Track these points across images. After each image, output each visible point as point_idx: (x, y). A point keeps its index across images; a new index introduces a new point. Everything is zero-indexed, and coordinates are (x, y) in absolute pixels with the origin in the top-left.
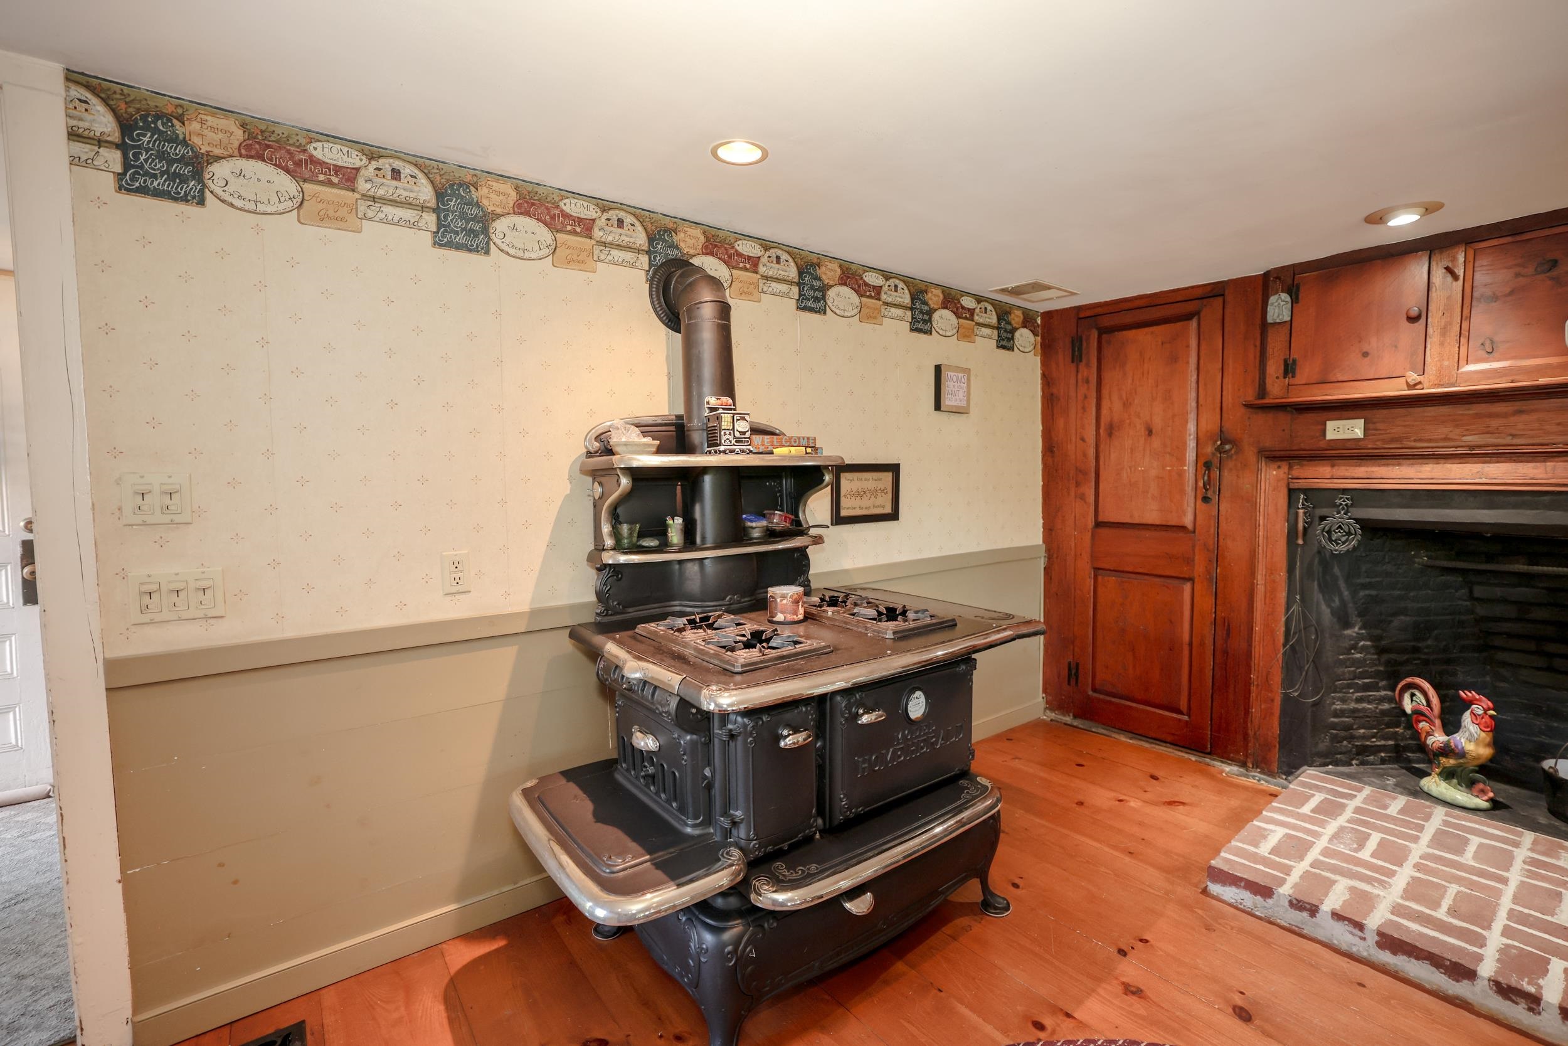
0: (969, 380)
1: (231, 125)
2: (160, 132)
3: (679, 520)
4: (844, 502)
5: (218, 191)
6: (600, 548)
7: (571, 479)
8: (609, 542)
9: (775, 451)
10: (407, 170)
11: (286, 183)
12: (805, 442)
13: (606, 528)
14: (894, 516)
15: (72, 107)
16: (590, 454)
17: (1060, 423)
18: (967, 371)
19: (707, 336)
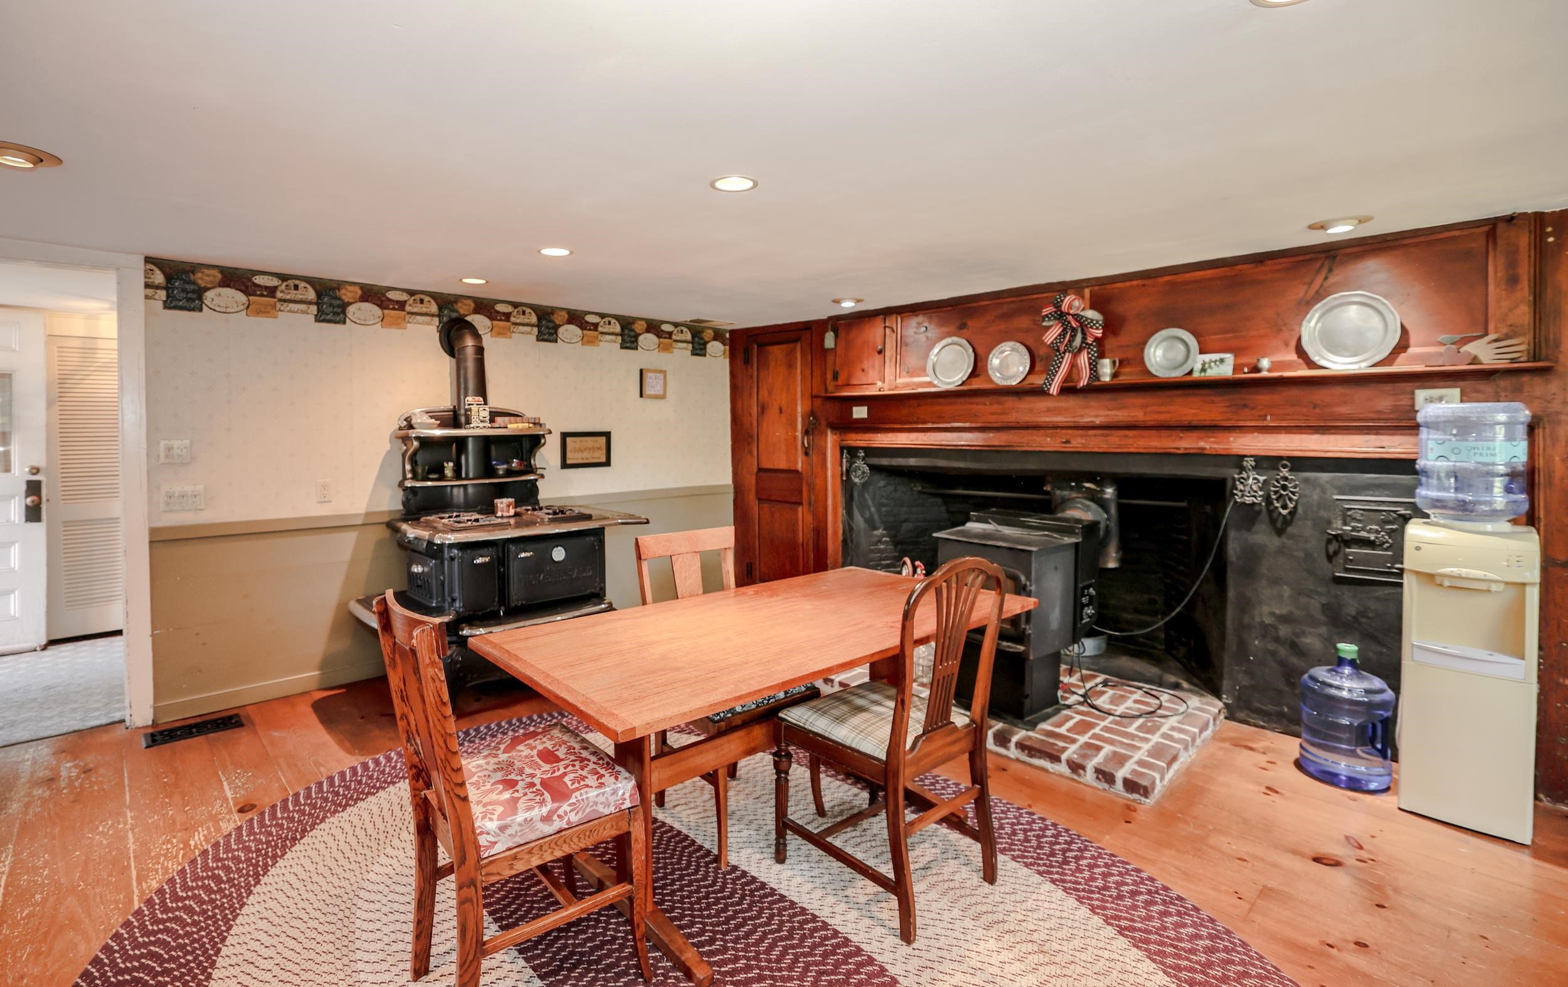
0: (665, 378)
1: (216, 272)
2: (184, 280)
3: (451, 464)
4: (569, 455)
5: (209, 304)
6: (405, 478)
7: (390, 441)
8: (409, 476)
9: (509, 426)
10: (302, 284)
11: (241, 297)
12: (533, 421)
13: (408, 467)
14: (607, 463)
15: (148, 273)
16: (400, 428)
17: (739, 403)
18: (664, 372)
19: (470, 365)
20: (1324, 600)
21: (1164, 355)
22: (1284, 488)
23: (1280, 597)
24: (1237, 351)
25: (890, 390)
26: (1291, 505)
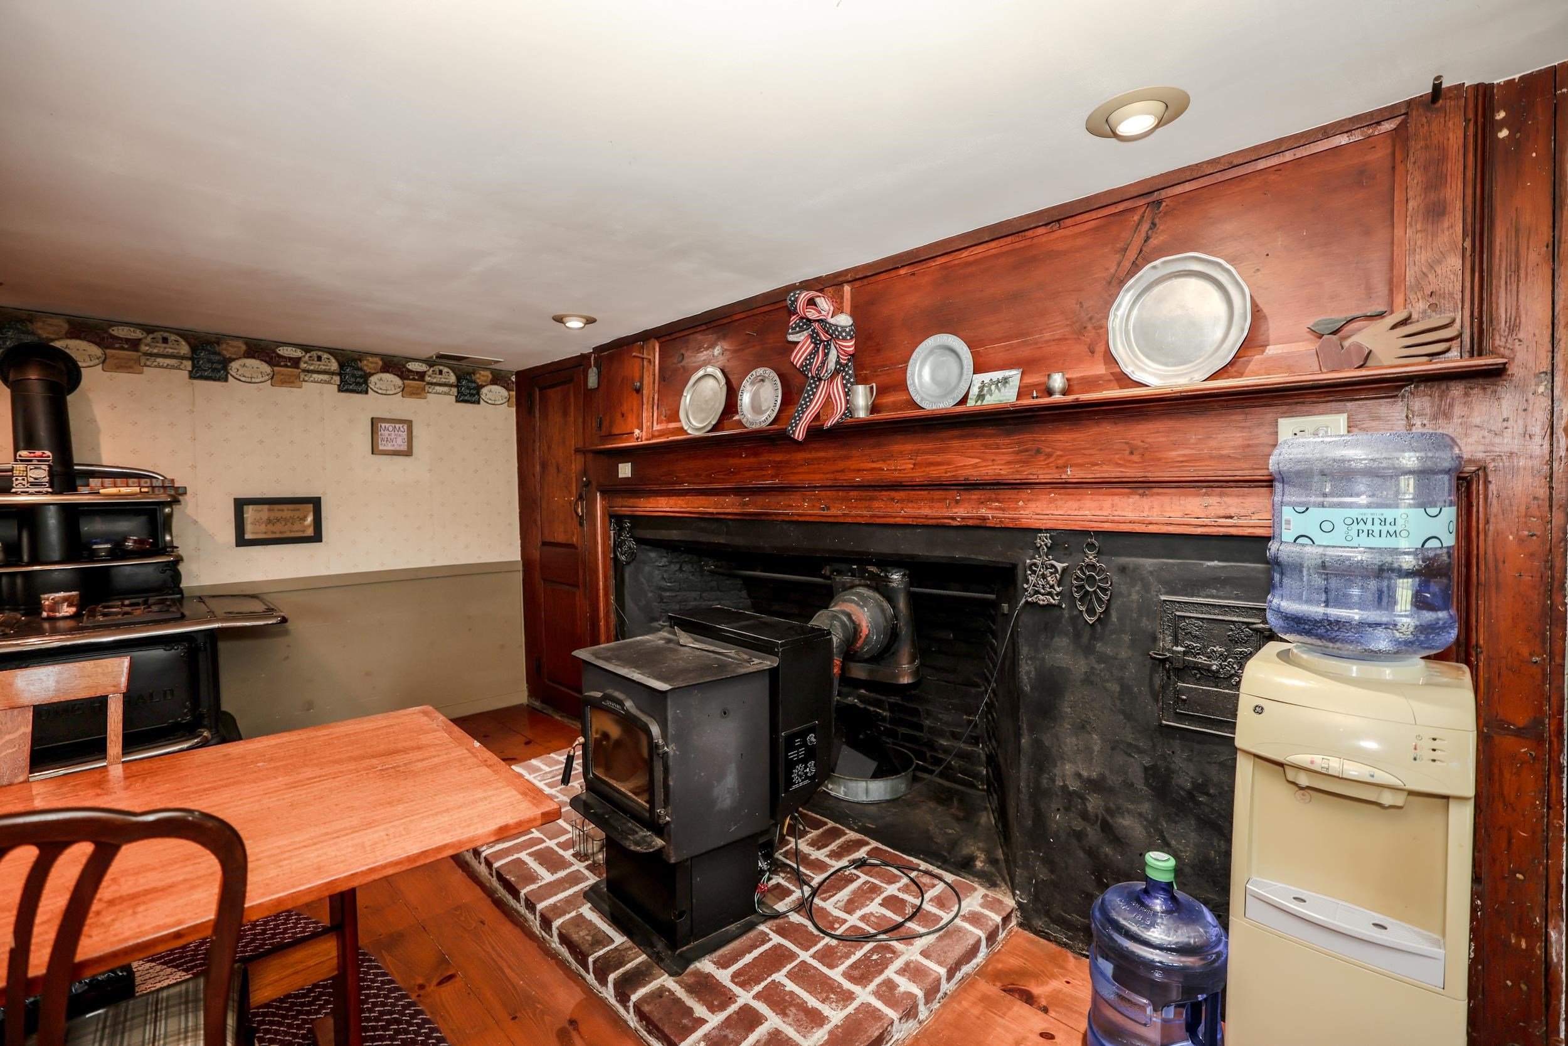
0: (410, 429)
4: (250, 528)
9: (103, 490)
14: (316, 538)
17: (524, 461)
18: (409, 423)
20: (1147, 761)
21: (933, 378)
22: (1091, 580)
23: (1088, 750)
24: (1026, 365)
25: (647, 440)
26: (1099, 610)
